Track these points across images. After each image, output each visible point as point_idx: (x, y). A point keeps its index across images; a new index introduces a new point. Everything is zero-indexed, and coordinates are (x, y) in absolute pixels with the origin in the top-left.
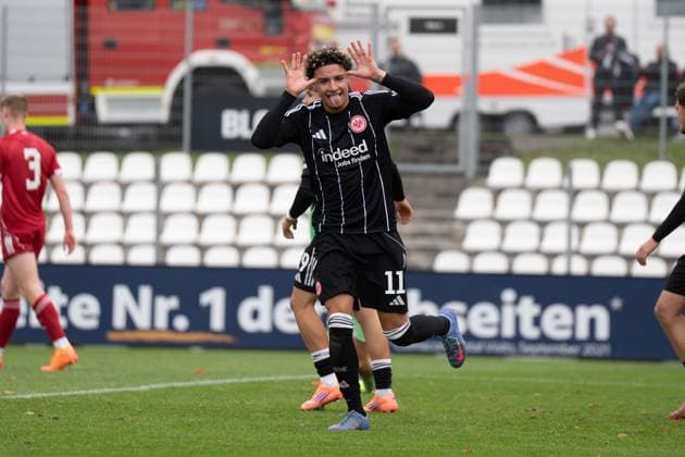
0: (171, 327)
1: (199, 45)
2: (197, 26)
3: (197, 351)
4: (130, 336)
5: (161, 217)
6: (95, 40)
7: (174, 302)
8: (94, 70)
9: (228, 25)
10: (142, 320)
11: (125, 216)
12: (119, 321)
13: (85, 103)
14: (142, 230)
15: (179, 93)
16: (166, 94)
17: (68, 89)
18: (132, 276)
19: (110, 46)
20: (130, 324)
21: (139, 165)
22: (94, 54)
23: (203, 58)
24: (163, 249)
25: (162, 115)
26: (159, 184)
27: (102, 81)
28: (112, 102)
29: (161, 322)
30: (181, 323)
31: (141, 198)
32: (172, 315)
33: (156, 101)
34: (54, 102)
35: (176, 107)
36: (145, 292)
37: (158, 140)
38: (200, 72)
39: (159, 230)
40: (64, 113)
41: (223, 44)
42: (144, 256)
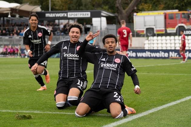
0: (176, 57)
1: (179, 23)
2: (179, 21)
3: (180, 59)
4: (172, 58)
5: (175, 44)
6: (167, 23)
7: (177, 54)
8: (167, 27)
9: (183, 21)
10: (173, 56)
11: (171, 44)
12: (170, 56)
13: (166, 30)
14: (173, 45)
15: (177, 29)
16: (175, 29)
17: (164, 29)
18: (172, 51)
19: (169, 24)
20: (172, 56)
21: (172, 37)
22: (167, 25)
23: (180, 25)
24: (175, 47)
25: (175, 31)
26: (175, 40)
27: (168, 28)
28: (169, 30)
29: (175, 56)
30: (178, 56)
31: (173, 41)
32: (177, 55)
33: (174, 30)
34: (162, 31)
35: (177, 31)
36: (173, 52)
37: (174, 34)
38: (180, 27)
39: (175, 45)
40: (163, 32)
41: (182, 23)
42: (173, 48)
